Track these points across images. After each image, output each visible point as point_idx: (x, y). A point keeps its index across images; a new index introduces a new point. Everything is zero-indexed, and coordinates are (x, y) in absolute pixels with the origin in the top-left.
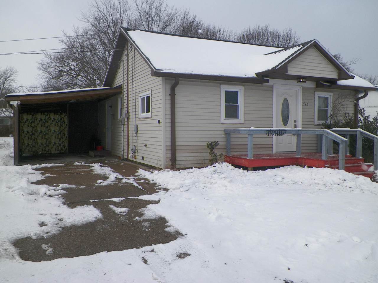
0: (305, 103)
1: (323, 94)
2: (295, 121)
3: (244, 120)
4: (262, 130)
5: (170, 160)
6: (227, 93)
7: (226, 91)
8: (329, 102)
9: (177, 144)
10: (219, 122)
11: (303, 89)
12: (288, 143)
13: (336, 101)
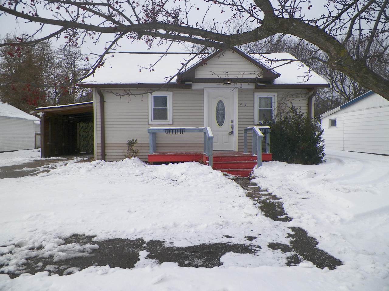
0: (242, 105)
1: (265, 95)
2: (232, 122)
3: (173, 122)
4: (161, 129)
5: (101, 155)
6: (155, 98)
7: (154, 97)
8: (273, 101)
9: (106, 142)
10: (147, 123)
11: (238, 91)
12: (224, 142)
13: (281, 100)
